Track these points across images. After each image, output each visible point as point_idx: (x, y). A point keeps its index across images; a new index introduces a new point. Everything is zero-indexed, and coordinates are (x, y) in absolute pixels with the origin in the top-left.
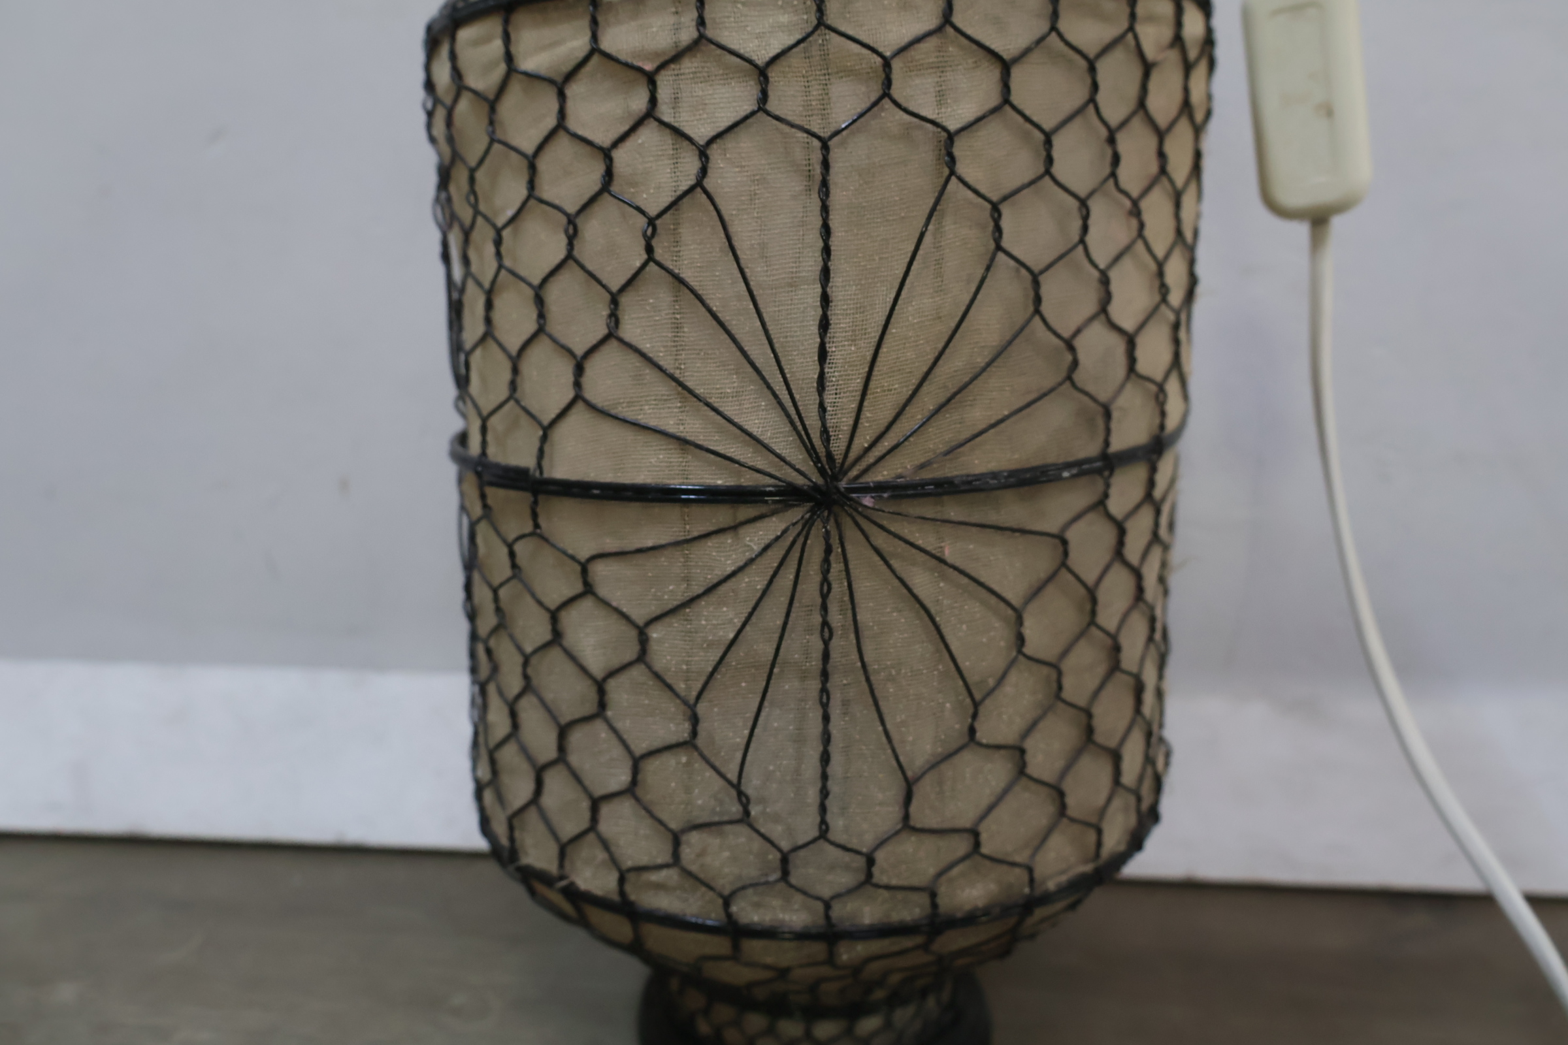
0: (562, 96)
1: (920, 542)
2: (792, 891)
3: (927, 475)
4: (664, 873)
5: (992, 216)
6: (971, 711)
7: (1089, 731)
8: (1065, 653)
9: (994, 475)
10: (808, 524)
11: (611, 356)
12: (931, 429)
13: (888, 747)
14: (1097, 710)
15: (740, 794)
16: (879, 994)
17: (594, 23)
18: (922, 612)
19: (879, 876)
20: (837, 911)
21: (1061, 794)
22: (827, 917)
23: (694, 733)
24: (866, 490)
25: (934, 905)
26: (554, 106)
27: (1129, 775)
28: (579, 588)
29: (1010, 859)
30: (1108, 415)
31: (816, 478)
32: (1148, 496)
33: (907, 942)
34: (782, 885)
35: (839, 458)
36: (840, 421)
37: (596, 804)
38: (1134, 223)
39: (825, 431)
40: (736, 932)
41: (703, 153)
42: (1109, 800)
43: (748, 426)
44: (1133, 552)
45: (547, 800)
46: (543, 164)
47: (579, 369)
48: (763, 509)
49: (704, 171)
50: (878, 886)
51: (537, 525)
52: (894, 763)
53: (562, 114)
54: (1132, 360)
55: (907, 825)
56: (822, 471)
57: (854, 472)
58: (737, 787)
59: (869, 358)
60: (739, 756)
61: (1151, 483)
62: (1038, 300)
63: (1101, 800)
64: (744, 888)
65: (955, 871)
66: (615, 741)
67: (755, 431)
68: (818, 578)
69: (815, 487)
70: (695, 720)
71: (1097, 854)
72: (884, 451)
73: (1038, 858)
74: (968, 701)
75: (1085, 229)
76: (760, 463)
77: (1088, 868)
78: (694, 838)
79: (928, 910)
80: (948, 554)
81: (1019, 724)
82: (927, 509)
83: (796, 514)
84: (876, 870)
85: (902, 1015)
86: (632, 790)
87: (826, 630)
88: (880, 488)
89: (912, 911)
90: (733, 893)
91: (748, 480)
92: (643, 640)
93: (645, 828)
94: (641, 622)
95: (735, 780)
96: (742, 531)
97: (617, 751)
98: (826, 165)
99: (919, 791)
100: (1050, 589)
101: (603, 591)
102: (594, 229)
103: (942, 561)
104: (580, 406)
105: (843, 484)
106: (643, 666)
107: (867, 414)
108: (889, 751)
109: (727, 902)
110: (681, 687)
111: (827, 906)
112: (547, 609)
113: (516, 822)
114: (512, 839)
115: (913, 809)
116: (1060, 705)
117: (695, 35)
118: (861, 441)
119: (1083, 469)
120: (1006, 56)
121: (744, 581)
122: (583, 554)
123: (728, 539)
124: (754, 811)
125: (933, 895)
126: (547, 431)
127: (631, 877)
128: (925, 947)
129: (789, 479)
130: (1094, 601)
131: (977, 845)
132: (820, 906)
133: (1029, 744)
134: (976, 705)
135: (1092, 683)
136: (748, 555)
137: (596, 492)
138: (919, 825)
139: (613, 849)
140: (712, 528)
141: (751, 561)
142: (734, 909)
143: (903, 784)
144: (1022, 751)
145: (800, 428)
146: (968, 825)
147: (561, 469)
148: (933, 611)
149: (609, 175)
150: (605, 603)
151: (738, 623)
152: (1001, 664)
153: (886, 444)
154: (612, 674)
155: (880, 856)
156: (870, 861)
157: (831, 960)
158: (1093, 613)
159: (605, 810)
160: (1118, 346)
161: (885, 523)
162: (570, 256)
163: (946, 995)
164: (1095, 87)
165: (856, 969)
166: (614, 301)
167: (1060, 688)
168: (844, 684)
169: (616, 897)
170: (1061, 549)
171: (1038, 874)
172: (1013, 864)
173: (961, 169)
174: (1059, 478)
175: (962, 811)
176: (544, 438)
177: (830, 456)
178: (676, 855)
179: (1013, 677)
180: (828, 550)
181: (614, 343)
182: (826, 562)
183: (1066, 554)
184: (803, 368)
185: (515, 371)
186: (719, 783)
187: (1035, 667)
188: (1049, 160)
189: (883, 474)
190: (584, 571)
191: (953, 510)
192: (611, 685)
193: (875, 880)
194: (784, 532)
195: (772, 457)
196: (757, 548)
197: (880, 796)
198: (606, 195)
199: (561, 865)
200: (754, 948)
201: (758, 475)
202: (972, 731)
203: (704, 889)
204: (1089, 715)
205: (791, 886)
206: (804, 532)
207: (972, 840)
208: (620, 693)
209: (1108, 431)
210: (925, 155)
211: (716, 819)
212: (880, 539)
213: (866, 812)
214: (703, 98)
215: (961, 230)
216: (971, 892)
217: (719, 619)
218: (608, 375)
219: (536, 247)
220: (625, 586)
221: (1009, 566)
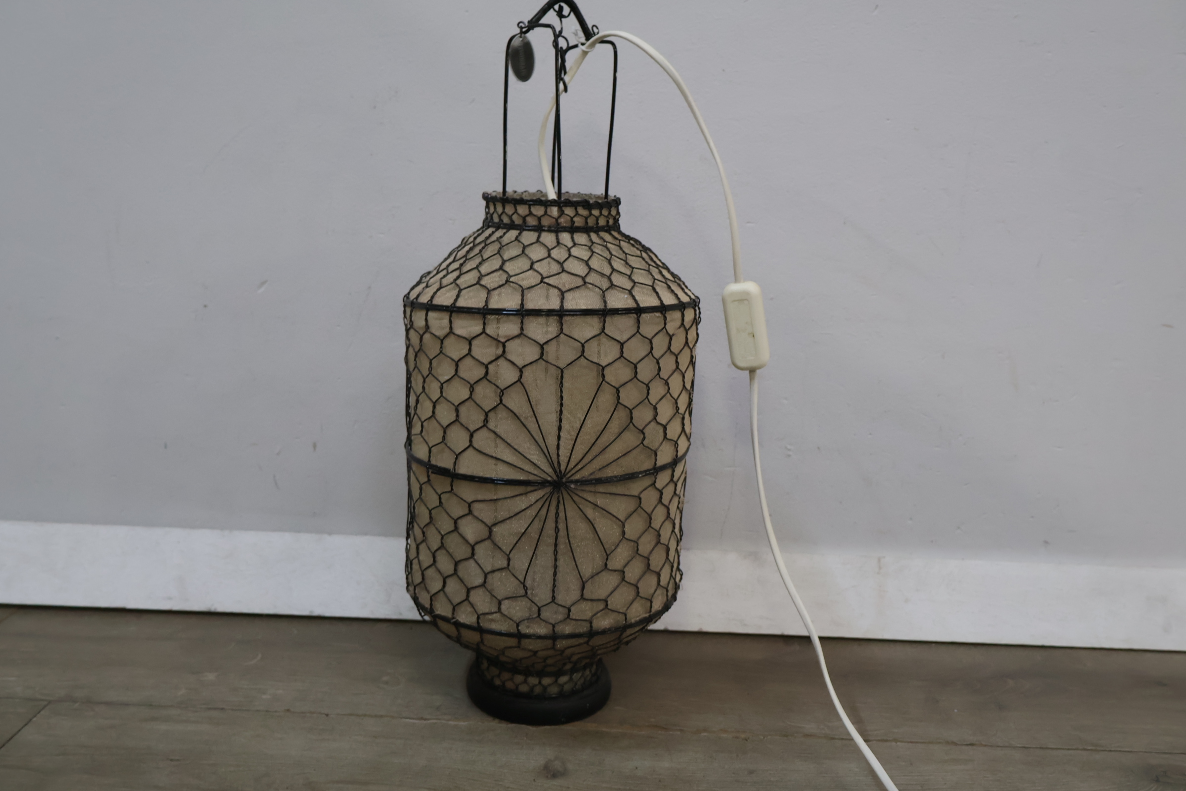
0: (470, 344)
1: (590, 499)
2: (541, 621)
3: (592, 477)
4: (495, 615)
5: (616, 392)
6: (606, 557)
7: (649, 565)
8: (640, 537)
9: (616, 477)
10: (552, 494)
11: (484, 433)
12: (595, 461)
13: (577, 570)
14: (651, 558)
15: (524, 586)
16: (568, 667)
17: (484, 324)
18: (590, 523)
19: (572, 616)
20: (556, 629)
21: (638, 588)
22: (554, 630)
23: (508, 565)
24: (572, 482)
25: (591, 626)
26: (468, 347)
27: (663, 582)
28: (467, 511)
29: (618, 611)
30: (656, 455)
31: (555, 478)
32: (672, 480)
33: (581, 641)
34: (538, 619)
35: (563, 472)
36: (563, 459)
37: (468, 591)
38: (667, 387)
39: (559, 462)
40: (520, 636)
41: (521, 371)
42: (656, 591)
43: (532, 460)
44: (665, 500)
45: (447, 589)
46: (460, 365)
47: (471, 436)
48: (536, 488)
49: (521, 376)
50: (572, 619)
51: (452, 489)
52: (579, 576)
53: (470, 350)
54: (665, 434)
55: (582, 598)
56: (557, 476)
57: (569, 475)
58: (523, 584)
59: (574, 438)
60: (524, 573)
61: (673, 476)
62: (632, 418)
63: (652, 591)
64: (524, 620)
65: (599, 614)
66: (477, 567)
67: (535, 462)
68: (555, 511)
69: (555, 481)
70: (509, 560)
71: (651, 611)
72: (578, 469)
73: (628, 611)
74: (605, 554)
75: (648, 394)
76: (536, 472)
77: (647, 615)
78: (506, 602)
79: (589, 629)
80: (599, 503)
81: (623, 562)
82: (592, 488)
83: (548, 490)
84: (571, 614)
85: (576, 676)
86: (483, 585)
87: (557, 529)
88: (576, 482)
89: (583, 628)
90: (520, 622)
91: (531, 478)
92: (490, 531)
93: (488, 599)
94: (490, 525)
95: (522, 581)
96: (528, 495)
97: (479, 571)
98: (562, 377)
99: (587, 586)
100: (635, 515)
101: (476, 513)
102: (480, 389)
103: (596, 505)
104: (471, 448)
105: (564, 480)
106: (490, 540)
107: (573, 457)
108: (577, 572)
109: (518, 625)
110: (504, 548)
111: (554, 626)
112: (453, 519)
113: (433, 598)
114: (431, 605)
115: (584, 592)
116: (638, 557)
117: (520, 332)
118: (571, 465)
119: (647, 473)
120: (622, 342)
121: (528, 512)
122: (470, 500)
123: (524, 497)
124: (529, 592)
125: (591, 623)
126: (458, 456)
127: (481, 617)
128: (587, 643)
129: (545, 478)
130: (651, 519)
131: (607, 605)
132: (551, 627)
133: (626, 570)
134: (608, 556)
135: (650, 548)
136: (530, 503)
137: (477, 479)
138: (586, 598)
139: (475, 607)
140: (518, 494)
141: (531, 505)
142: (520, 628)
143: (582, 583)
144: (624, 572)
145: (550, 461)
146: (604, 598)
147: (462, 470)
148: (593, 523)
149: (487, 373)
150: (477, 518)
151: (526, 526)
152: (617, 541)
153: (579, 466)
154: (477, 543)
155: (573, 609)
156: (569, 610)
157: (553, 647)
158: (650, 523)
159: (472, 593)
160: (661, 430)
161: (578, 493)
162: (470, 397)
163: (593, 670)
164: (652, 348)
165: (562, 651)
166: (487, 414)
167: (638, 550)
168: (562, 547)
169: (476, 625)
170: (639, 501)
171: (628, 617)
172: (619, 612)
173: (606, 379)
174: (638, 477)
175: (602, 593)
176: (456, 458)
177: (560, 471)
178: (499, 608)
179: (621, 546)
180: (559, 502)
181: (485, 428)
182: (558, 506)
183: (640, 502)
184: (552, 441)
185: (445, 432)
186: (517, 582)
187: (629, 543)
188: (636, 373)
189: (578, 477)
190: (469, 506)
191: (601, 488)
192: (476, 547)
193: (571, 617)
194: (543, 496)
195: (540, 471)
196: (533, 501)
197: (573, 587)
198: (485, 379)
199: (453, 613)
200: (525, 642)
201: (535, 477)
202: (606, 565)
203: (509, 620)
204: (649, 560)
205: (541, 619)
206: (551, 496)
207: (605, 604)
208: (480, 550)
209: (656, 460)
210: (594, 373)
211: (515, 595)
212: (576, 498)
213: (568, 593)
214: (521, 353)
215: (606, 398)
216: (604, 622)
217: (519, 525)
218: (482, 440)
219: (457, 392)
220: (485, 512)
221: (620, 507)
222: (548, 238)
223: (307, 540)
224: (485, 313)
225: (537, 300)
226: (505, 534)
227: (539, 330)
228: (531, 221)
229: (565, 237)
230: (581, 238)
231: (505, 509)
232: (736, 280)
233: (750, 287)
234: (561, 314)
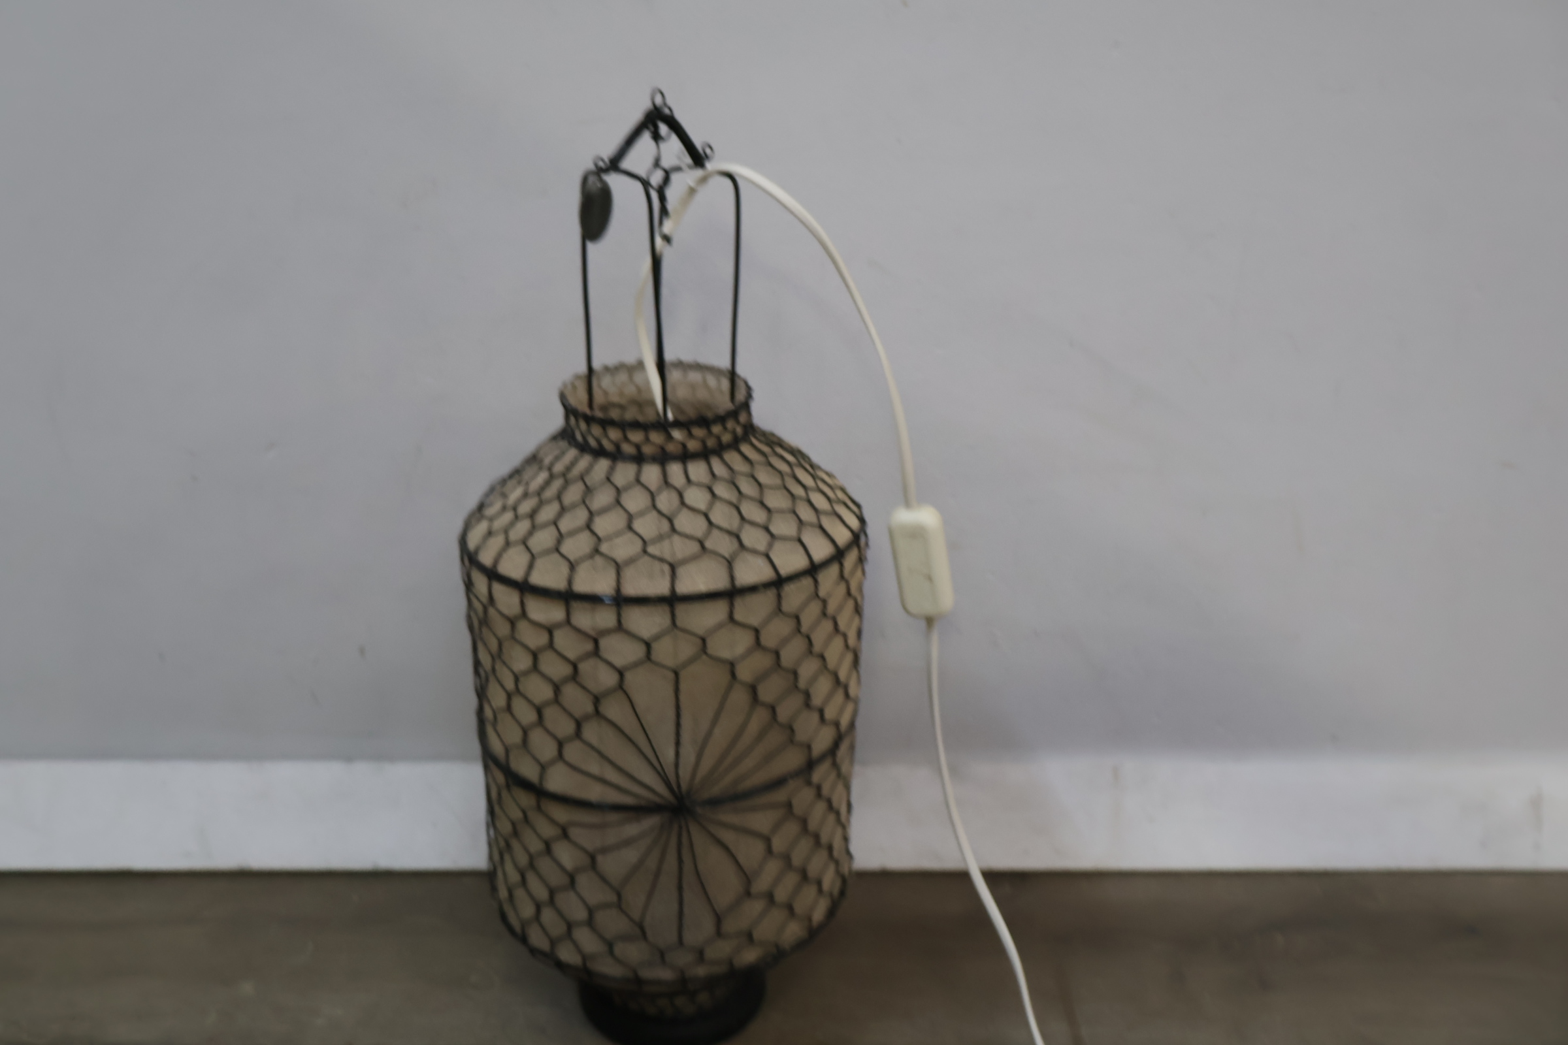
0: (551, 634)
1: (723, 820)
2: (665, 966)
3: (725, 793)
4: (605, 958)
5: (752, 689)
6: (747, 882)
7: (805, 875)
8: (792, 848)
9: (756, 786)
11: (577, 744)
13: (709, 904)
14: (808, 866)
15: (641, 927)
17: (568, 611)
18: (724, 847)
20: (686, 973)
21: (791, 907)
22: (682, 974)
23: (619, 902)
24: (698, 804)
25: (732, 965)
26: (548, 638)
27: (826, 886)
28: (561, 835)
29: (767, 940)
30: (810, 746)
31: (673, 801)
34: (661, 963)
35: (684, 794)
36: (685, 779)
37: (570, 926)
38: (821, 661)
40: (638, 982)
41: (621, 674)
45: (542, 919)
46: (540, 657)
47: (561, 746)
48: (651, 814)
49: (622, 681)
50: (706, 961)
51: (539, 807)
52: (712, 911)
53: (551, 641)
54: (822, 717)
55: (719, 935)
56: (677, 799)
57: (692, 796)
58: (640, 925)
59: (699, 751)
60: (640, 913)
62: (774, 715)
64: (643, 964)
65: (741, 951)
66: (579, 900)
69: (673, 805)
70: (620, 896)
72: (706, 788)
73: (781, 937)
74: (745, 879)
75: (796, 680)
76: (649, 796)
78: (619, 944)
79: (729, 969)
80: (737, 822)
81: (770, 883)
83: (665, 816)
84: (704, 955)
86: (589, 922)
87: (680, 860)
88: (704, 802)
89: (721, 970)
90: (638, 966)
91: (643, 802)
92: (593, 860)
93: (595, 938)
94: (592, 852)
95: (639, 922)
96: (641, 821)
97: (581, 904)
98: (677, 680)
99: (723, 920)
100: (784, 824)
101: (572, 837)
102: (567, 692)
104: (561, 761)
105: (686, 803)
106: (593, 871)
107: (698, 774)
108: (710, 906)
109: (635, 970)
110: (613, 881)
111: (682, 970)
112: (543, 839)
115: (721, 928)
116: (790, 870)
117: (616, 625)
118: (696, 783)
119: (799, 772)
120: (757, 627)
121: (641, 841)
122: (563, 822)
123: (635, 824)
124: (648, 934)
125: (731, 961)
126: (544, 768)
127: (588, 958)
129: (659, 802)
130: (806, 822)
131: (751, 937)
132: (678, 971)
133: (774, 890)
134: (749, 880)
135: (806, 856)
136: (642, 831)
138: (724, 934)
139: (579, 946)
141: (643, 834)
142: (638, 973)
143: (717, 918)
144: (772, 894)
145: (666, 780)
146: (746, 930)
147: (551, 787)
149: (575, 673)
150: (574, 843)
151: (639, 858)
152: (761, 860)
153: (707, 782)
154: (577, 872)
155: (706, 949)
156: (702, 951)
159: (575, 929)
160: (815, 716)
162: (555, 699)
164: (799, 624)
166: (579, 723)
167: (790, 863)
168: (688, 879)
169: (581, 966)
170: (788, 807)
171: (780, 944)
172: (768, 942)
173: (737, 677)
174: (786, 781)
175: (744, 925)
176: (543, 770)
177: (681, 793)
178: (610, 951)
179: (767, 864)
180: (681, 829)
181: (578, 739)
182: (680, 834)
183: (791, 808)
184: (668, 756)
185: (525, 734)
186: (631, 923)
187: (777, 858)
188: (778, 660)
189: (705, 796)
190: (563, 829)
192: (576, 877)
193: (704, 959)
196: (646, 829)
197: (706, 924)
198: (573, 680)
199: (552, 949)
200: (647, 987)
201: (648, 801)
202: (748, 891)
203: (624, 965)
204: (805, 869)
205: (665, 963)
206: (670, 823)
207: (748, 936)
208: (582, 881)
209: (810, 753)
210: (721, 673)
211: (629, 937)
212: (704, 822)
213: (700, 929)
214: (621, 651)
215: (739, 697)
216: (750, 956)
217: (631, 856)
218: (573, 752)
219: (540, 691)
220: (588, 839)
221: (761, 821)
222: (651, 474)
223: (362, 769)
224: (568, 597)
225: (639, 583)
226: (615, 865)
227: (644, 622)
228: (627, 449)
229: (675, 469)
230: (697, 470)
231: (612, 836)
232: (908, 504)
233: (926, 516)
234: (672, 601)
